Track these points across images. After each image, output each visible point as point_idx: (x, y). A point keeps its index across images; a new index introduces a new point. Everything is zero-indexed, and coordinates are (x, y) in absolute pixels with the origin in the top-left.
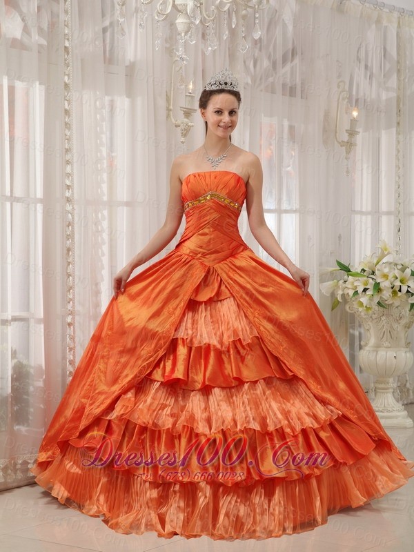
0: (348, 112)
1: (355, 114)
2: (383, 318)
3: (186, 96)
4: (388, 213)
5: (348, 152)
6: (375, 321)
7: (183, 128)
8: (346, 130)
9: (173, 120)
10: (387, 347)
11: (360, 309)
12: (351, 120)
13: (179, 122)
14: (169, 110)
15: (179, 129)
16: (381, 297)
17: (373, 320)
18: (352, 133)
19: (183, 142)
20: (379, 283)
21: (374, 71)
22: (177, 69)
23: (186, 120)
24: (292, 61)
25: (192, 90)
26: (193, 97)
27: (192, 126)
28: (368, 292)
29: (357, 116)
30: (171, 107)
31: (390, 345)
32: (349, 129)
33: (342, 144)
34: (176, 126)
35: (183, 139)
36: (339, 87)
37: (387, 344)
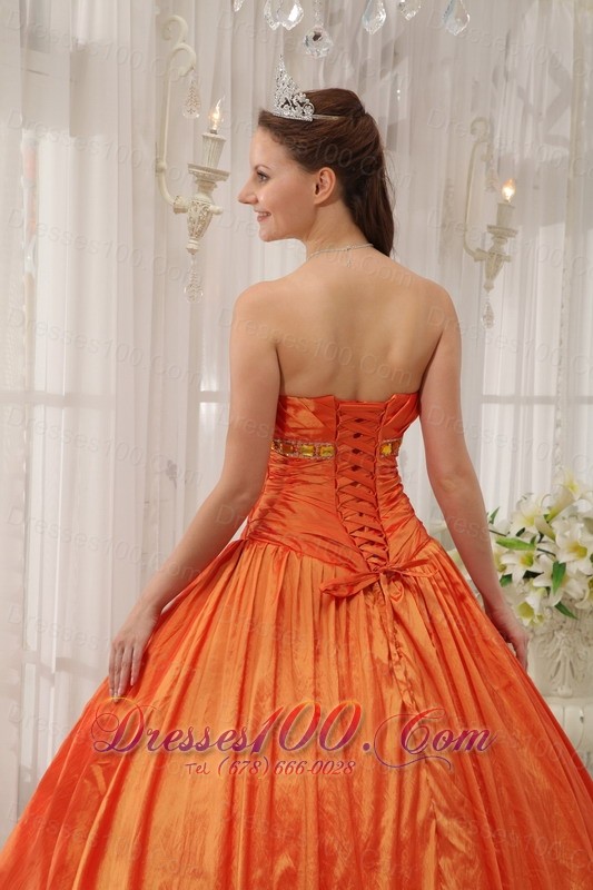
0: (493, 187)
1: (509, 192)
2: (560, 635)
3: (206, 138)
4: (545, 400)
5: (492, 275)
6: (541, 639)
7: (195, 216)
8: (490, 227)
9: (168, 196)
10: (566, 697)
11: (526, 622)
12: (500, 205)
13: (184, 201)
14: (159, 171)
15: (184, 217)
16: (565, 593)
17: (535, 636)
18: (501, 232)
19: (192, 251)
20: (564, 565)
21: (531, 100)
22: (183, 70)
23: (202, 197)
24: (395, 63)
25: (220, 123)
26: (221, 142)
27: (218, 213)
28: (536, 582)
29: (513, 197)
30: (164, 164)
31: (570, 692)
32: (494, 223)
33: (479, 255)
34: (177, 211)
35: (193, 244)
36: (473, 131)
37: (564, 690)
